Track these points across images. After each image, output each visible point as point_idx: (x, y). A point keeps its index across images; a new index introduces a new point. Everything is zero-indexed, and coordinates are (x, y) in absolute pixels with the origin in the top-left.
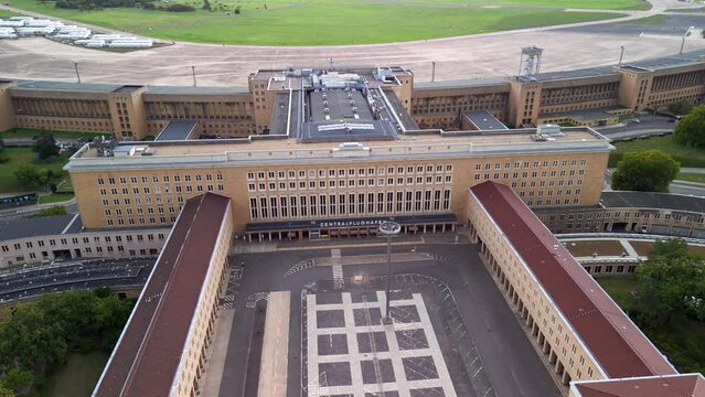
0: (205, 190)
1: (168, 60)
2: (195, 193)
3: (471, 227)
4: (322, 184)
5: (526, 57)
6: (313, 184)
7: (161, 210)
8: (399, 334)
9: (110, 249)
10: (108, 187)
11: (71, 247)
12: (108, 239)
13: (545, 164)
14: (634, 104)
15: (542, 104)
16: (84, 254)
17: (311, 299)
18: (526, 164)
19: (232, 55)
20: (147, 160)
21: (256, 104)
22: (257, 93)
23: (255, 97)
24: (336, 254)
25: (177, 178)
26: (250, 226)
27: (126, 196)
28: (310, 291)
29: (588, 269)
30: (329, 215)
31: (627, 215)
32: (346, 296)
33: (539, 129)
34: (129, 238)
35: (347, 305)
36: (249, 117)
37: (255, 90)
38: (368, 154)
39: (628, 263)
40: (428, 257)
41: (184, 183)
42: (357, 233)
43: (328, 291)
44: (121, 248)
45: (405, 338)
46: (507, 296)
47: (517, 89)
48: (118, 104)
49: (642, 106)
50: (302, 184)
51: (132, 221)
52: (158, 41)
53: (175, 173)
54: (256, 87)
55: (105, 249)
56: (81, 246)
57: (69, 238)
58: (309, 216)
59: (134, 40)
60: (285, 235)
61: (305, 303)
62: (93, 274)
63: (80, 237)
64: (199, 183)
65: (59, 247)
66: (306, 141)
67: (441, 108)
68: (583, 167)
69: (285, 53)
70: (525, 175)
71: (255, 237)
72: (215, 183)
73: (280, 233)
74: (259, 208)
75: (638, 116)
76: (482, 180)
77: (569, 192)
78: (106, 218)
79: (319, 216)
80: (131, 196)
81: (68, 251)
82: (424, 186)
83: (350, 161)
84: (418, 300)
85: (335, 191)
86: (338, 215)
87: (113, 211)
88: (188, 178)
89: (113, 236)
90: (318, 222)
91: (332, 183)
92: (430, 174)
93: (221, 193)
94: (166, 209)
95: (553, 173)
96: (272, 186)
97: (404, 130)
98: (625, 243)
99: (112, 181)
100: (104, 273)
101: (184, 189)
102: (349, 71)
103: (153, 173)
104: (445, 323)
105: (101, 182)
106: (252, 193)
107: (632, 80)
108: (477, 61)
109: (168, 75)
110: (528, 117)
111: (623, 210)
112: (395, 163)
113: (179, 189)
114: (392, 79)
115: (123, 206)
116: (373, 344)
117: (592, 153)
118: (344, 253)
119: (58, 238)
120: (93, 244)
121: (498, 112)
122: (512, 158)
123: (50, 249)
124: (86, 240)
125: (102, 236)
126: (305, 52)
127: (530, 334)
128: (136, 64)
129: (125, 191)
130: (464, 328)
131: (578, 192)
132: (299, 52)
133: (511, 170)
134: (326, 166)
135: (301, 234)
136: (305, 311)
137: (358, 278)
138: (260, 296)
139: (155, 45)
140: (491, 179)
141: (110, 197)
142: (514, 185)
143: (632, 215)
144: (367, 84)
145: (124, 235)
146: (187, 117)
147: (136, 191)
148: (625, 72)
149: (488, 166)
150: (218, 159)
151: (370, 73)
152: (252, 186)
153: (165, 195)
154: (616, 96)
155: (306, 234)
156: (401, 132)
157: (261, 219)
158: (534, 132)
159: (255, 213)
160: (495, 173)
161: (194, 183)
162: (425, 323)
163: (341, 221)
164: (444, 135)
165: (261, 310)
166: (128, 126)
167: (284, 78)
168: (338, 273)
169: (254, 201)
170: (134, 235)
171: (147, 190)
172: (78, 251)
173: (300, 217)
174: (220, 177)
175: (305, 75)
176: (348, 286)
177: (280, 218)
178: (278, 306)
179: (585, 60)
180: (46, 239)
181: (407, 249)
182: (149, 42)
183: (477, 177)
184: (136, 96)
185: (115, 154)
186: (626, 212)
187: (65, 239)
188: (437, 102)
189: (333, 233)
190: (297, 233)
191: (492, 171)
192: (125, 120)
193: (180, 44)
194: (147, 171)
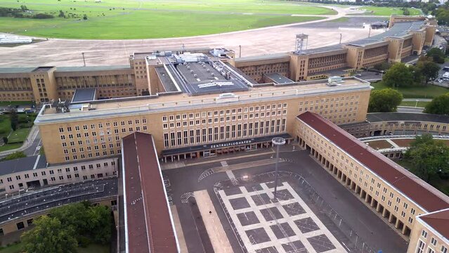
0: (135, 130)
1: (48, 50)
2: (128, 133)
3: (300, 140)
4: (210, 120)
5: (300, 40)
6: (204, 121)
7: (103, 147)
8: (285, 207)
9: (69, 177)
10: (66, 133)
11: (40, 178)
12: (68, 170)
13: (338, 99)
14: (356, 66)
15: (309, 67)
16: (50, 182)
17: (222, 193)
18: (327, 100)
19: (94, 46)
20: (93, 113)
21: (136, 75)
22: (137, 68)
23: (135, 70)
24: (224, 164)
25: (115, 124)
26: (164, 152)
27: (79, 139)
28: (218, 188)
29: (386, 156)
30: (214, 141)
31: (382, 125)
32: (243, 189)
33: (330, 80)
34: (83, 168)
35: (245, 193)
36: (130, 85)
37: (135, 66)
38: (237, 100)
39: (395, 151)
40: (281, 160)
41: (120, 127)
42: (233, 151)
43: (230, 188)
44: (77, 175)
45: (290, 209)
47: (295, 59)
48: (38, 80)
49: (360, 67)
50: (198, 122)
51: (82, 156)
52: (35, 38)
53: (115, 120)
54: (136, 64)
56: (48, 177)
57: (39, 172)
58: (201, 143)
59: (16, 38)
60: (188, 156)
61: (220, 197)
62: (71, 193)
63: (47, 170)
64: (130, 126)
65: (32, 179)
66: (195, 95)
68: (357, 100)
69: (130, 44)
70: (327, 107)
71: (169, 159)
72: (141, 125)
73: (186, 154)
74: (170, 140)
75: (359, 72)
76: (303, 111)
77: (350, 115)
78: (65, 155)
79: (207, 142)
80: (83, 139)
81: (38, 181)
82: (271, 117)
83: (227, 105)
84: (286, 186)
85: (218, 124)
86: (219, 140)
87: (70, 151)
88: (123, 123)
89: (71, 167)
90: (209, 146)
91: (216, 120)
92: (274, 109)
93: (145, 132)
94: (107, 146)
95: (342, 105)
96: (179, 124)
97: (252, 85)
98: (389, 140)
99: (69, 129)
100: (79, 192)
101: (120, 131)
102: (195, 52)
103: (100, 122)
104: (309, 198)
105: (61, 130)
106: (166, 130)
107: (354, 52)
109: (53, 61)
110: (302, 76)
111: (379, 123)
112: (254, 104)
113: (116, 131)
114: (225, 55)
115: (77, 146)
116: (272, 215)
117: (361, 91)
118: (230, 163)
119: (30, 173)
120: (56, 174)
122: (320, 96)
123: (24, 181)
124: (52, 172)
125: (63, 168)
126: (143, 42)
128: (24, 54)
129: (79, 135)
130: (321, 199)
131: (355, 114)
132: (139, 43)
133: (320, 104)
134: (213, 109)
135: (198, 154)
136: (222, 201)
137: (245, 177)
138: (188, 195)
140: (308, 110)
141: (68, 140)
142: (321, 113)
143: (384, 125)
144: (210, 59)
145: (79, 166)
146: (87, 87)
147: (87, 135)
148: (349, 48)
149: (307, 103)
150: (144, 109)
151: (209, 52)
152: (165, 126)
153: (106, 135)
154: (345, 62)
155: (201, 154)
156: (249, 86)
157: (171, 147)
158: (327, 81)
159: (167, 143)
160: (311, 107)
161: (127, 127)
162: (297, 199)
163: (221, 143)
164: (277, 86)
165: (193, 203)
166: (46, 94)
167: (155, 58)
168: (231, 176)
169: (166, 135)
170: (87, 165)
171: (94, 134)
172: (45, 181)
173: (195, 143)
174: (145, 121)
175: (167, 55)
176: (242, 183)
177: (183, 145)
178: (202, 199)
179: (315, 43)
180: (22, 174)
181: (268, 157)
182: (29, 39)
183: (301, 110)
184: (50, 72)
185: (71, 110)
186: (381, 125)
187: (36, 173)
188: (249, 69)
189: (219, 152)
190: (196, 153)
191: (309, 106)
192: (43, 90)
193: (51, 41)
194: (95, 120)
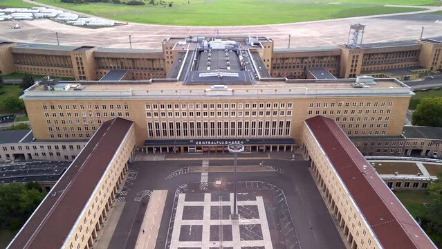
0: (117, 116)
1: (122, 33)
2: (110, 118)
3: (305, 148)
4: (198, 114)
5: (353, 30)
6: (191, 114)
7: (87, 129)
8: (242, 227)
9: (51, 154)
10: (50, 111)
11: (25, 152)
12: (49, 147)
13: (361, 104)
14: (430, 65)
15: (364, 64)
16: (34, 157)
17: (182, 196)
18: (347, 105)
19: (162, 31)
20: (77, 93)
21: (166, 60)
22: (167, 53)
23: (166, 55)
24: (205, 163)
25: (97, 107)
26: (147, 142)
27: (62, 118)
28: (182, 191)
30: (203, 136)
31: (422, 143)
32: (208, 196)
33: (358, 79)
34: (64, 147)
35: (208, 203)
36: (162, 69)
37: (166, 51)
38: (231, 93)
39: (421, 181)
40: (271, 169)
41: (102, 111)
42: (218, 150)
43: (195, 192)
44: (58, 154)
45: (246, 231)
46: (327, 202)
47: (346, 53)
48: (77, 58)
49: (436, 67)
50: (184, 114)
51: (67, 136)
52: (118, 22)
53: (97, 103)
54: (167, 48)
55: (47, 154)
56: (32, 151)
57: (24, 145)
58: (189, 137)
59: (103, 21)
60: (171, 149)
61: (177, 199)
63: (31, 145)
64: (112, 111)
65: (17, 151)
66: (189, 84)
67: (292, 65)
68: (389, 108)
69: (196, 30)
70: (346, 112)
71: (150, 150)
72: (123, 111)
73: (168, 147)
74: (154, 129)
75: (432, 74)
76: (314, 115)
77: (379, 126)
78: (49, 133)
79: (196, 137)
80: (65, 118)
81: (23, 154)
82: (272, 118)
83: (218, 98)
84: (259, 202)
85: (206, 119)
86: (210, 136)
87: (54, 129)
88: (104, 107)
89: (53, 145)
90: (195, 141)
91: (205, 114)
92: (276, 109)
93: (127, 118)
94: (90, 128)
95: (367, 112)
96: (163, 114)
97: (260, 78)
98: (420, 165)
99: (53, 107)
100: (38, 172)
101: (102, 114)
102: (229, 39)
103: (81, 103)
104: (278, 221)
105: (45, 107)
106: (149, 119)
107: (429, 49)
108: (321, 37)
109: (119, 43)
110: (353, 73)
111: (419, 140)
112: (251, 101)
113: (98, 114)
114: (258, 44)
115: (60, 125)
116: (221, 235)
118: (212, 164)
119: (16, 145)
120: (38, 150)
121: (332, 69)
122: (336, 100)
123: (11, 153)
124: (35, 148)
125: (46, 145)
126: (209, 29)
127: (342, 233)
128: (101, 35)
129: (62, 115)
130: (291, 225)
131: (385, 126)
132: (205, 29)
133: (336, 108)
134: (201, 101)
135: (182, 148)
136: (176, 206)
137: (218, 183)
138: (146, 193)
139: (116, 25)
140: (321, 114)
141: (52, 118)
142: (338, 119)
143: (426, 143)
144: (241, 48)
145: (60, 145)
146: (122, 68)
147: (69, 115)
148: (424, 43)
149: (318, 105)
150: (126, 94)
151: (244, 41)
152: (149, 114)
153: (89, 118)
154: (417, 60)
155: (186, 149)
156: (257, 79)
157: (155, 137)
158: (355, 81)
159: (151, 133)
160: (325, 110)
161: (109, 111)
162: (263, 221)
163: (211, 140)
164: (289, 82)
165: (144, 204)
166: (83, 72)
167: (185, 43)
168: (204, 179)
169: (150, 125)
170: (67, 145)
171: (76, 115)
172: (30, 155)
173: (182, 137)
174: (126, 107)
175: (200, 42)
176: (210, 188)
177: (169, 137)
178: (157, 199)
179: (396, 37)
180: (8, 146)
181: (256, 163)
183: (310, 112)
184: (89, 53)
185: (55, 89)
187: (21, 147)
189: (205, 149)
190: (180, 148)
191: (321, 109)
192: (80, 68)
193: (131, 24)
194: (76, 101)
